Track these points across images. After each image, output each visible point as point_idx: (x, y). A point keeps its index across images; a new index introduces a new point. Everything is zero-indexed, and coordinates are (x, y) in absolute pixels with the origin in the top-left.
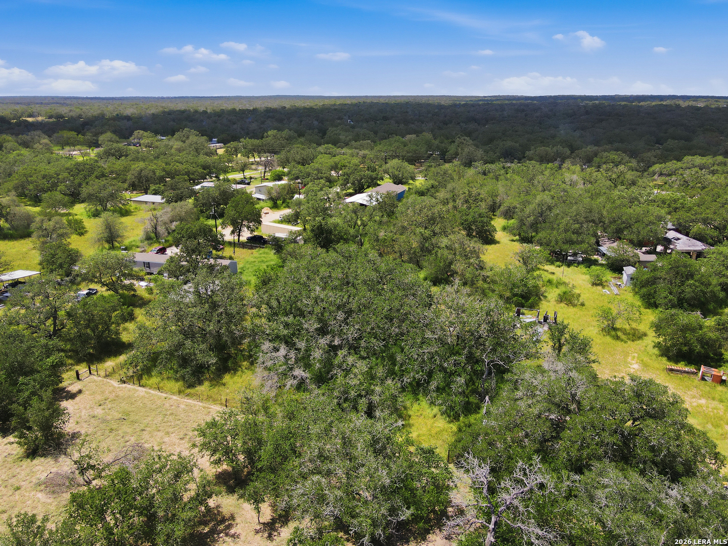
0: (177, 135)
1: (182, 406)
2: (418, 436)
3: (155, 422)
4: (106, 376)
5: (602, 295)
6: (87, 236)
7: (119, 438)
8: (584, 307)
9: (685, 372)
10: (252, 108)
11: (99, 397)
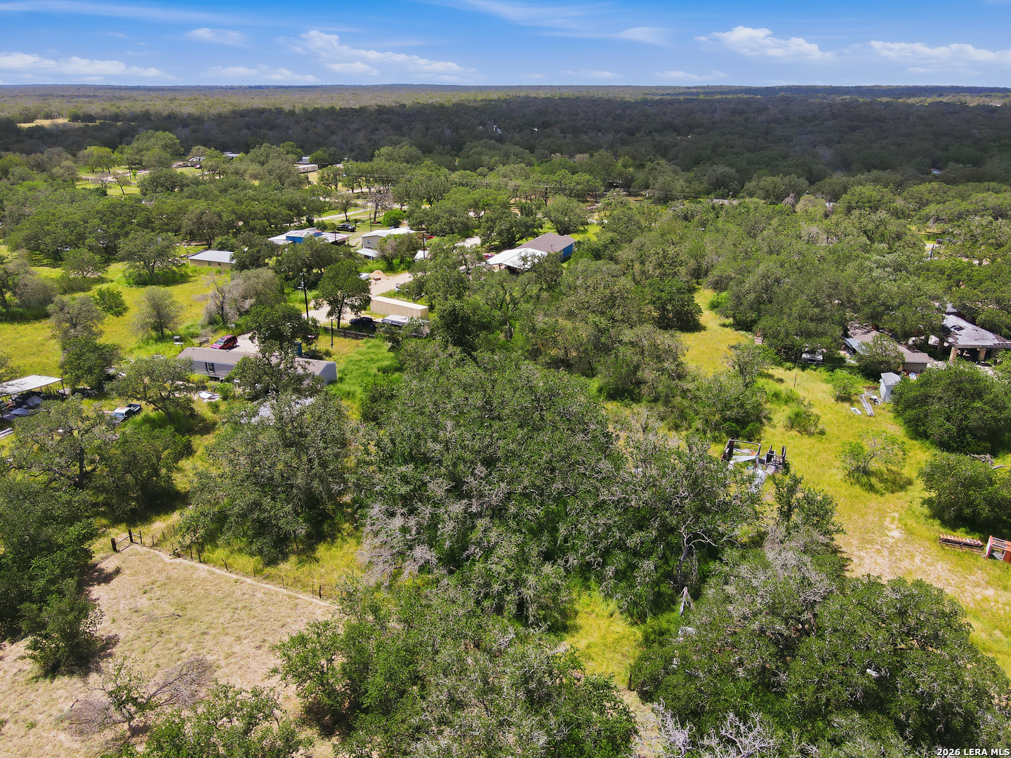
0: (252, 153)
1: (259, 595)
2: (588, 647)
3: (222, 620)
4: (154, 545)
5: (850, 418)
6: (127, 316)
7: (171, 645)
8: (824, 437)
9: (966, 544)
10: (357, 107)
11: (144, 580)
